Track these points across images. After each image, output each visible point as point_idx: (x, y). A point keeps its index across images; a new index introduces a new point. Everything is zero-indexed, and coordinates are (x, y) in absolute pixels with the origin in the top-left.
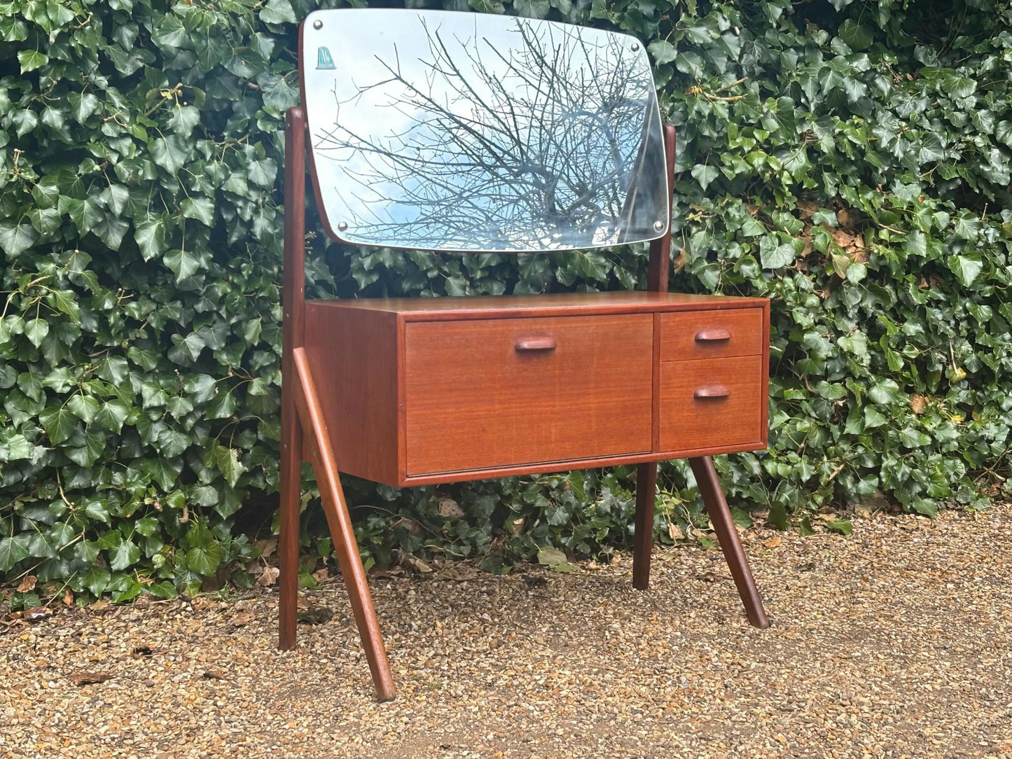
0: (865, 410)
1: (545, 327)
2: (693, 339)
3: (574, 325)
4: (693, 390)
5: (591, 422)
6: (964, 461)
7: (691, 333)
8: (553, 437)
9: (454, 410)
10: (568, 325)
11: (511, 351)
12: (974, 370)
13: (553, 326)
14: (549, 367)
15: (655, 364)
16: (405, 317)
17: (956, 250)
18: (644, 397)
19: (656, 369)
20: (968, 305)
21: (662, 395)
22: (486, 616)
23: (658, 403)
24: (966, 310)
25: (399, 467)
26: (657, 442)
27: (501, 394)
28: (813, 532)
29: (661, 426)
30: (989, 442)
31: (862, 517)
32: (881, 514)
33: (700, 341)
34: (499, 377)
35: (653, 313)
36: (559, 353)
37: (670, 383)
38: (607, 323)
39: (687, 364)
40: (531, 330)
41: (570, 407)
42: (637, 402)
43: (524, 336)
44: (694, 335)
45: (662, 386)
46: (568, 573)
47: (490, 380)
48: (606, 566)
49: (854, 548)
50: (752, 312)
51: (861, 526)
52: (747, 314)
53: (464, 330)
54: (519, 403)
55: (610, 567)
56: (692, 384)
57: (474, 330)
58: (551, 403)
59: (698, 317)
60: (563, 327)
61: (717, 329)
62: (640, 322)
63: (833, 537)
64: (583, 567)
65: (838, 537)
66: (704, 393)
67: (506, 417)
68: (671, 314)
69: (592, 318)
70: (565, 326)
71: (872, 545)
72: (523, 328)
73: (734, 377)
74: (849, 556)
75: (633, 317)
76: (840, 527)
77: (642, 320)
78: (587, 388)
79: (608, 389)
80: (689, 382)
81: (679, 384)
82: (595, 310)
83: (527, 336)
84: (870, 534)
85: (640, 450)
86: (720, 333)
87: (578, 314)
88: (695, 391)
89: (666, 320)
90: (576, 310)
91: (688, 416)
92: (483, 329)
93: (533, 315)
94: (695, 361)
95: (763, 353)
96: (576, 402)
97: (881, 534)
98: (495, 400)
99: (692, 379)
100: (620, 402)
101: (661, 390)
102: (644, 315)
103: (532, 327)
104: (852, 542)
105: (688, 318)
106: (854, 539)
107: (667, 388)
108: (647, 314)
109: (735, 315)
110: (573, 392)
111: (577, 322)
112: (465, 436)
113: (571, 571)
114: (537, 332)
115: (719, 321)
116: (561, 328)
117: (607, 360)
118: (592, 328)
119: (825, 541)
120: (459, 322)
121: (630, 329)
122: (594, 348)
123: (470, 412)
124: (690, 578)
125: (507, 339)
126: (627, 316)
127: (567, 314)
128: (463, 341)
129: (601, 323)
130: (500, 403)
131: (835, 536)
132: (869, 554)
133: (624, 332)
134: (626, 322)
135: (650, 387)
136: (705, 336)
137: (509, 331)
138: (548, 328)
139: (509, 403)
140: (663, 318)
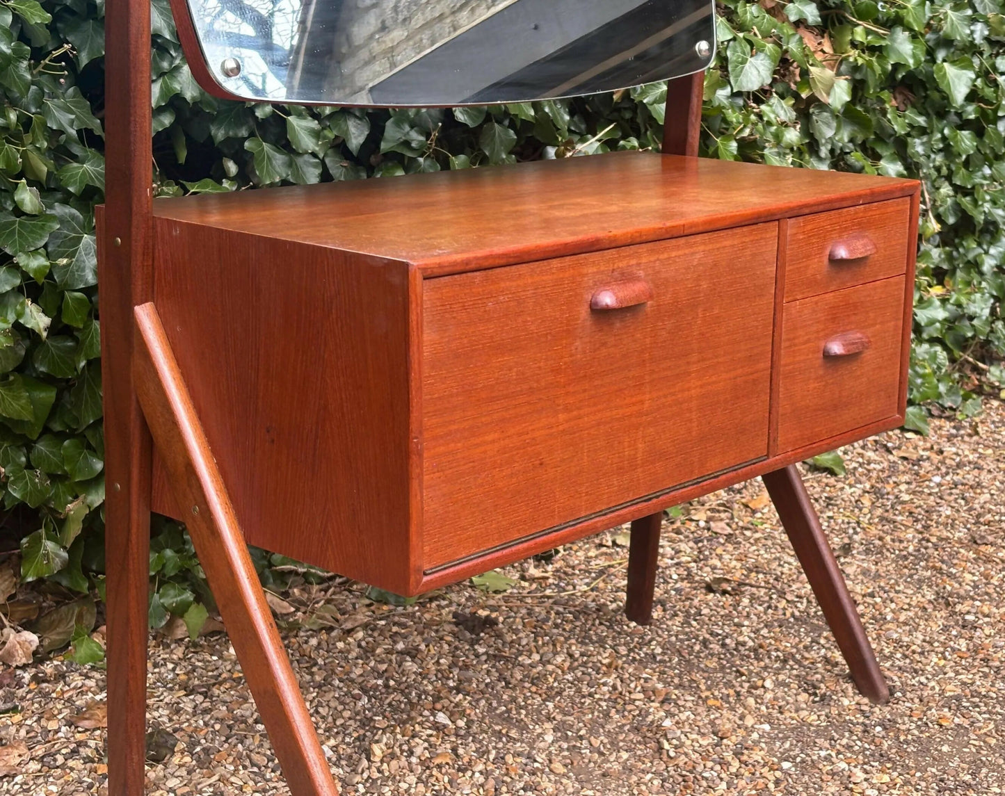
1: (633, 262)
2: (826, 260)
3: (674, 254)
4: (822, 344)
5: (691, 421)
6: (945, 348)
7: (823, 248)
8: (639, 455)
9: (496, 435)
10: (666, 256)
11: (584, 312)
12: (951, 220)
13: (644, 260)
14: (638, 335)
15: (777, 308)
16: (424, 269)
17: (941, 55)
18: (762, 366)
19: (778, 315)
20: (946, 131)
21: (785, 359)
22: (442, 718)
23: (778, 374)
24: (944, 139)
25: (412, 559)
26: (776, 440)
27: (567, 394)
29: (780, 411)
30: (971, 318)
33: (835, 262)
34: (565, 363)
35: (778, 220)
36: (652, 306)
37: (794, 339)
38: (718, 246)
39: (816, 303)
40: (613, 271)
41: (664, 400)
42: (751, 377)
43: (604, 284)
44: (827, 252)
45: (784, 345)
46: (505, 591)
47: (552, 371)
48: (550, 568)
49: (866, 501)
50: (898, 204)
51: (849, 458)
52: (892, 209)
53: (514, 284)
54: (595, 405)
55: (557, 571)
56: (822, 334)
57: (530, 281)
58: (639, 398)
59: (834, 221)
60: (658, 259)
61: (857, 238)
62: (761, 239)
63: (825, 480)
64: (523, 578)
65: (832, 480)
66: (836, 348)
67: (575, 433)
68: (801, 219)
69: (699, 238)
70: (661, 257)
71: (888, 494)
72: (602, 268)
73: (871, 315)
74: (877, 520)
75: (753, 230)
76: (828, 465)
77: (764, 236)
78: (688, 363)
79: (716, 360)
80: (818, 332)
81: (806, 338)
82: (705, 223)
83: (608, 284)
84: (869, 471)
85: (752, 456)
86: (865, 245)
87: (682, 233)
88: (825, 347)
89: (794, 231)
90: (679, 226)
91: (815, 388)
92: (544, 278)
93: (619, 243)
94: (827, 296)
95: (907, 270)
96: (672, 390)
97: (883, 471)
98: (559, 405)
99: (822, 327)
100: (730, 379)
101: (782, 351)
102: (767, 224)
103: (616, 266)
104: (857, 490)
105: (822, 224)
106: (856, 483)
107: (790, 346)
108: (771, 224)
109: (878, 212)
110: (669, 373)
111: (678, 247)
112: (514, 480)
113: (508, 587)
114: (623, 274)
115: (859, 224)
116: (655, 261)
117: (716, 311)
118: (698, 256)
119: (818, 489)
120: (507, 269)
121: (748, 252)
122: (699, 292)
123: (519, 435)
124: (695, 589)
125: (578, 291)
126: (745, 229)
127: (668, 236)
128: (512, 304)
129: (710, 247)
130: (567, 409)
131: (826, 478)
132: (897, 512)
133: (740, 258)
134: (744, 240)
135: (769, 348)
136: (842, 253)
137: (584, 275)
138: (638, 264)
139: (579, 409)
140: (791, 226)
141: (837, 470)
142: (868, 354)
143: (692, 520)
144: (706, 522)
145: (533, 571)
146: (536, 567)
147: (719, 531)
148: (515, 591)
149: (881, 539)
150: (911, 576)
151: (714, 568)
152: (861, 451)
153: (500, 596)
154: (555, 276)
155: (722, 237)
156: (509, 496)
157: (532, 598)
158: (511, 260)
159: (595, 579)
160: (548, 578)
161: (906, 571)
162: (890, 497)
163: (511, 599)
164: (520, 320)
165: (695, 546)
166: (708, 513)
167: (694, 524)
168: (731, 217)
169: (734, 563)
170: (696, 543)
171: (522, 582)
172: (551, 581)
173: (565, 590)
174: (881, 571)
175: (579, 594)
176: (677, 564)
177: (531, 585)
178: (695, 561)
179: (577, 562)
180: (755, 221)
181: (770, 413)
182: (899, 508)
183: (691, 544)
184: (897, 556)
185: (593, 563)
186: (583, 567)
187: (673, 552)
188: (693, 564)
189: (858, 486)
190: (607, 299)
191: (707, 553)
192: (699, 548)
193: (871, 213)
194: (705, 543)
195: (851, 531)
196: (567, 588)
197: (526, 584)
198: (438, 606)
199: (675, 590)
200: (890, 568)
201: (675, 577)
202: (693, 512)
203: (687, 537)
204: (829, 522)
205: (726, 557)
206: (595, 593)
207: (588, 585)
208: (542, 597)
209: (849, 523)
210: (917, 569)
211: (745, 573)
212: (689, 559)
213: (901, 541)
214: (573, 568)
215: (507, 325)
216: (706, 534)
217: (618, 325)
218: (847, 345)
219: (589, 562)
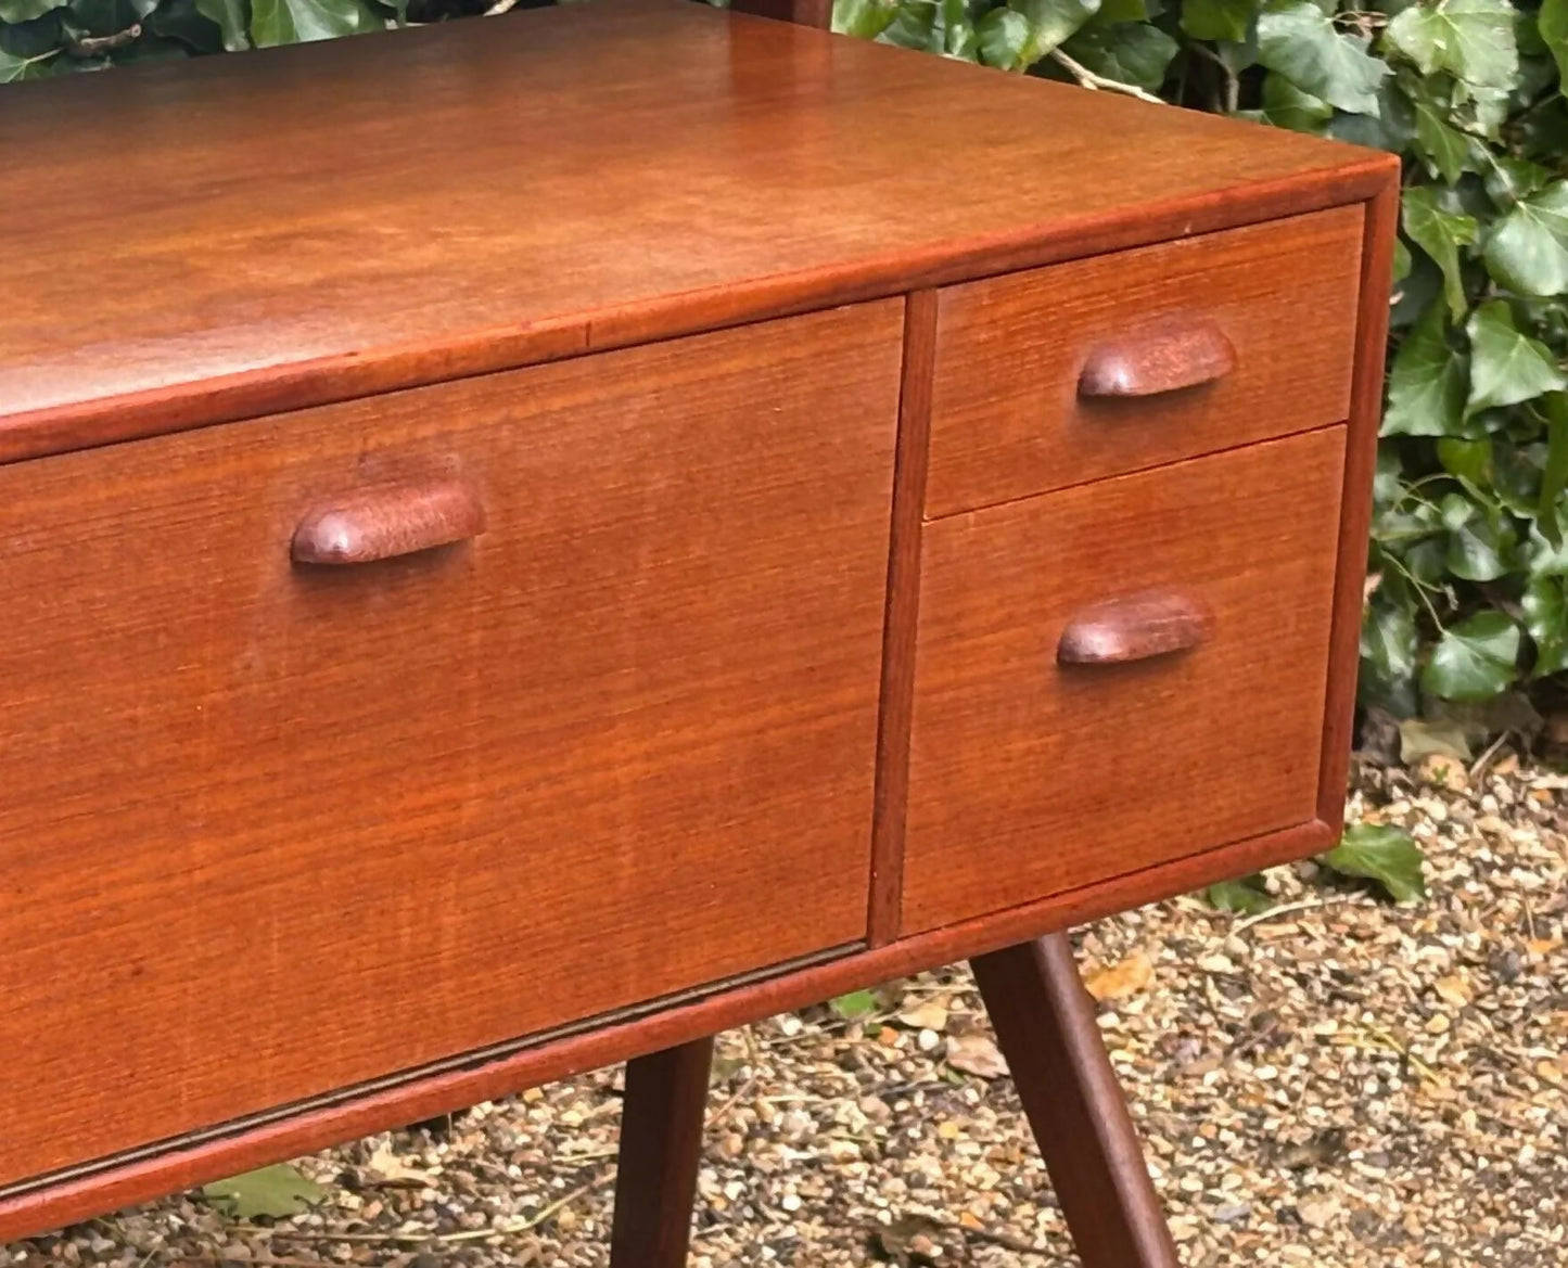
0: (1472, 330)
1: (428, 430)
2: (1067, 395)
3: (557, 403)
4: (1055, 629)
5: (613, 850)
7: (1062, 363)
8: (447, 945)
10: (533, 408)
11: (271, 568)
13: (462, 424)
14: (443, 626)
15: (902, 538)
18: (849, 695)
19: (904, 557)
21: (928, 675)
23: (905, 716)
26: (893, 896)
27: (218, 786)
28: (1270, 897)
29: (912, 819)
31: (1439, 790)
32: (1510, 765)
33: (1097, 403)
34: (213, 707)
35: (906, 293)
36: (486, 547)
37: (959, 616)
38: (703, 373)
39: (1034, 515)
40: (363, 457)
41: (526, 795)
42: (814, 726)
43: (334, 492)
44: (1075, 375)
45: (922, 636)
46: (288, 1217)
47: (171, 727)
48: (436, 1154)
49: (1455, 994)
50: (1319, 228)
51: (1449, 845)
52: (1300, 241)
53: (55, 504)
54: (306, 813)
55: (463, 1162)
56: (1055, 600)
57: (103, 494)
58: (447, 791)
59: (1097, 285)
60: (508, 420)
61: (1172, 331)
62: (851, 347)
63: (1349, 917)
64: (348, 1181)
65: (1374, 918)
66: (1100, 642)
67: (241, 889)
68: (982, 288)
69: (642, 355)
70: (518, 412)
71: (1530, 970)
72: (329, 452)
73: (1227, 542)
74: (1462, 1055)
75: (821, 325)
76: (1372, 868)
77: (857, 339)
78: (606, 696)
79: (696, 685)
80: (1038, 596)
81: (1000, 613)
82: (655, 316)
83: (346, 492)
84: (1498, 891)
85: (816, 942)
86: (1192, 354)
87: (582, 346)
88: (1065, 637)
89: (960, 320)
90: (574, 329)
91: (1029, 751)
92: (148, 485)
93: (379, 385)
94: (1071, 494)
95: (1352, 412)
96: (553, 770)
97: (1542, 893)
98: (193, 817)
99: (1055, 581)
100: (743, 734)
101: (919, 654)
102: (869, 307)
103: (372, 443)
104: (1437, 956)
105: (1055, 297)
106: (1442, 930)
107: (947, 639)
108: (880, 306)
109: (1250, 253)
110: (544, 723)
111: (572, 385)
112: (54, 1016)
113: (301, 1206)
114: (394, 464)
115: (1184, 288)
116: (497, 426)
117: (697, 551)
118: (638, 405)
119: (1319, 946)
120: (35, 465)
121: (803, 387)
122: (643, 502)
123: (75, 897)
124: (838, 1244)
125: (254, 516)
126: (794, 324)
127: (534, 357)
128: (47, 556)
129: (678, 378)
130: (216, 825)
131: (1356, 910)
132: (1535, 1033)
133: (777, 402)
134: (788, 353)
135: (877, 644)
136: (1120, 376)
137: (268, 474)
138: (443, 436)
139: (255, 825)
140: (949, 310)
141: (1395, 883)
142: (1215, 657)
143: (899, 1026)
144: (942, 1034)
145: (384, 1162)
146: (398, 1149)
147: (969, 1066)
148: (316, 1220)
149: (1449, 1118)
150: (1499, 1242)
151: (915, 1182)
152: (1494, 823)
153: (265, 1233)
154: (181, 479)
155: (718, 349)
156: (37, 1057)
157: (354, 1244)
158: (44, 445)
159: (556, 1195)
160: (421, 1185)
161: (1491, 1224)
162: (1536, 980)
163: (297, 1246)
164: (71, 598)
165: (885, 1110)
166: (958, 1004)
167: (903, 1039)
168: (743, 297)
169: (981, 1169)
170: (889, 1100)
171: (345, 1193)
172: (428, 1194)
173: (459, 1226)
174: (1412, 1220)
175: (497, 1240)
176: (810, 1164)
177: (367, 1202)
178: (867, 1158)
179: (523, 1139)
180: (826, 301)
181: (876, 823)
182: (1544, 1020)
183: (873, 1103)
184: (1482, 1174)
185: (566, 1147)
186: (536, 1155)
187: (814, 1125)
188: (861, 1168)
189: (1447, 939)
190: (341, 535)
191: (914, 1133)
192: (896, 1116)
193: (1223, 258)
194: (919, 1099)
195: (1371, 1087)
196: (468, 1220)
197: (352, 1201)
198: (83, 1252)
199: (775, 1245)
200: (1448, 1211)
201: (792, 1203)
202: (910, 1000)
203: (866, 1080)
204: (1314, 1053)
205: (967, 1148)
206: (544, 1240)
207: (528, 1212)
208: (385, 1244)
209: (1375, 1059)
210: (1523, 1221)
211: (1003, 1202)
212: (854, 1150)
213: (1506, 1130)
214: (508, 1158)
215: (33, 611)
216: (931, 1072)
217: (379, 599)
218: (1140, 630)
219: (556, 1142)
